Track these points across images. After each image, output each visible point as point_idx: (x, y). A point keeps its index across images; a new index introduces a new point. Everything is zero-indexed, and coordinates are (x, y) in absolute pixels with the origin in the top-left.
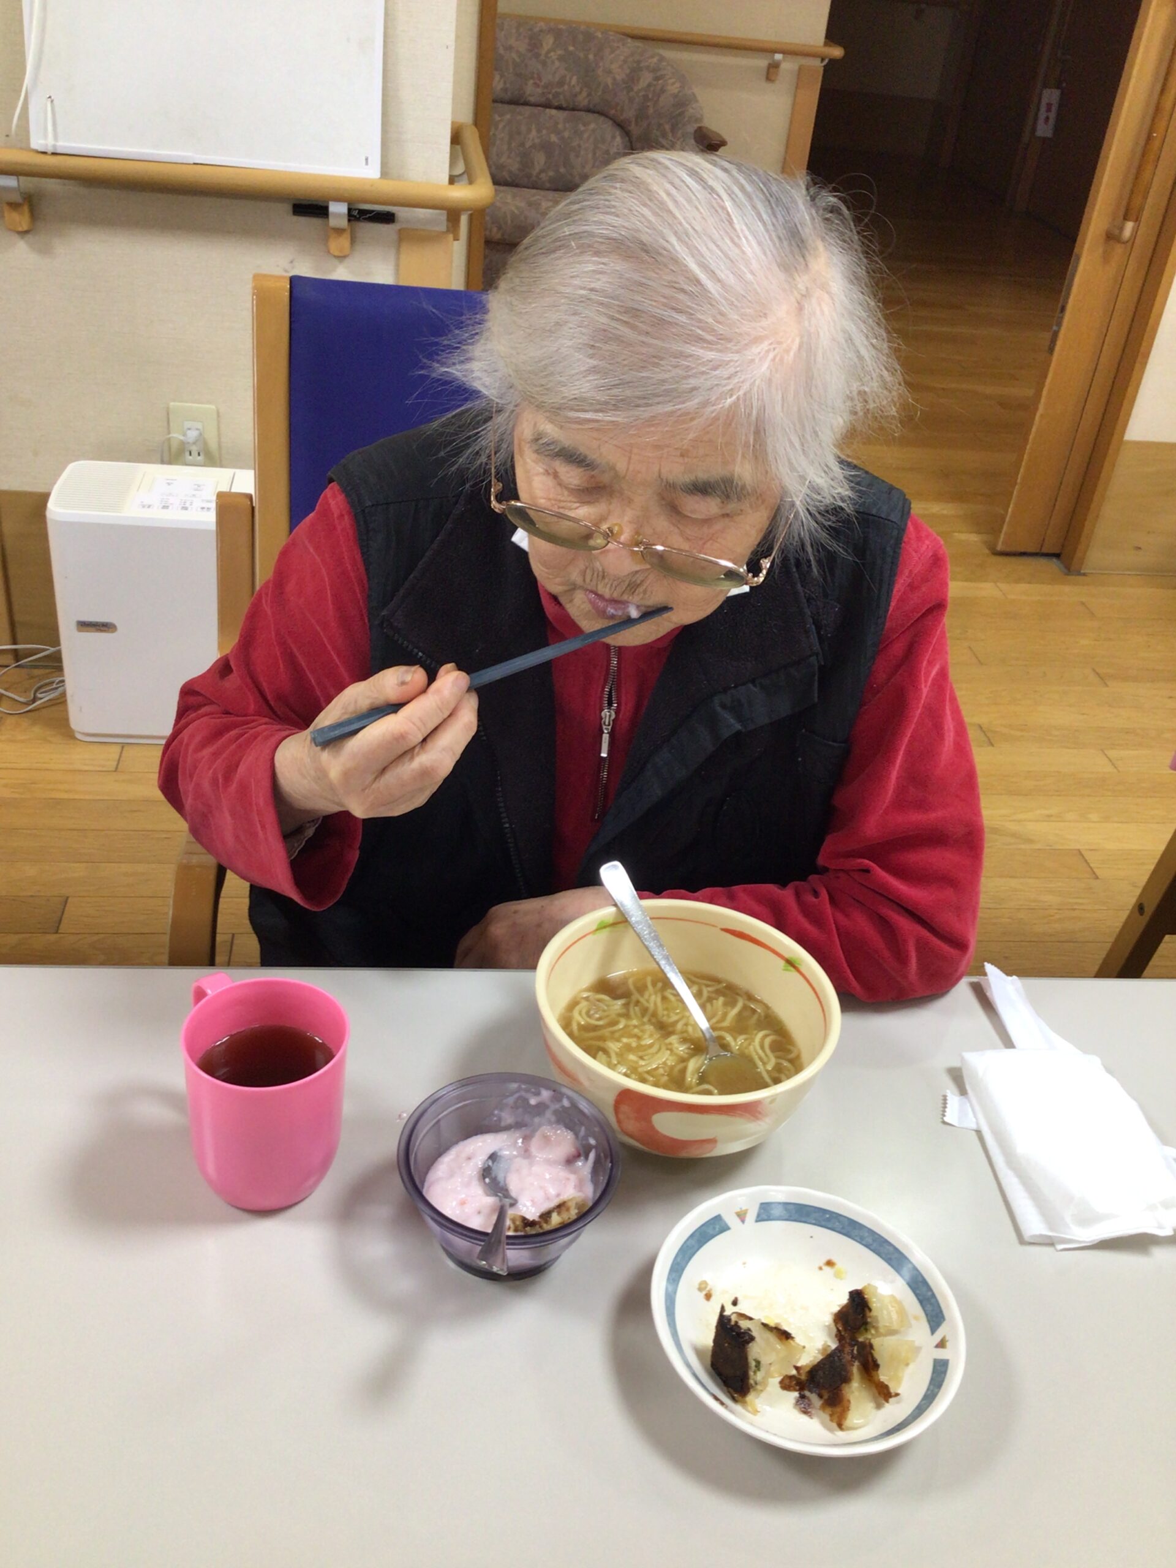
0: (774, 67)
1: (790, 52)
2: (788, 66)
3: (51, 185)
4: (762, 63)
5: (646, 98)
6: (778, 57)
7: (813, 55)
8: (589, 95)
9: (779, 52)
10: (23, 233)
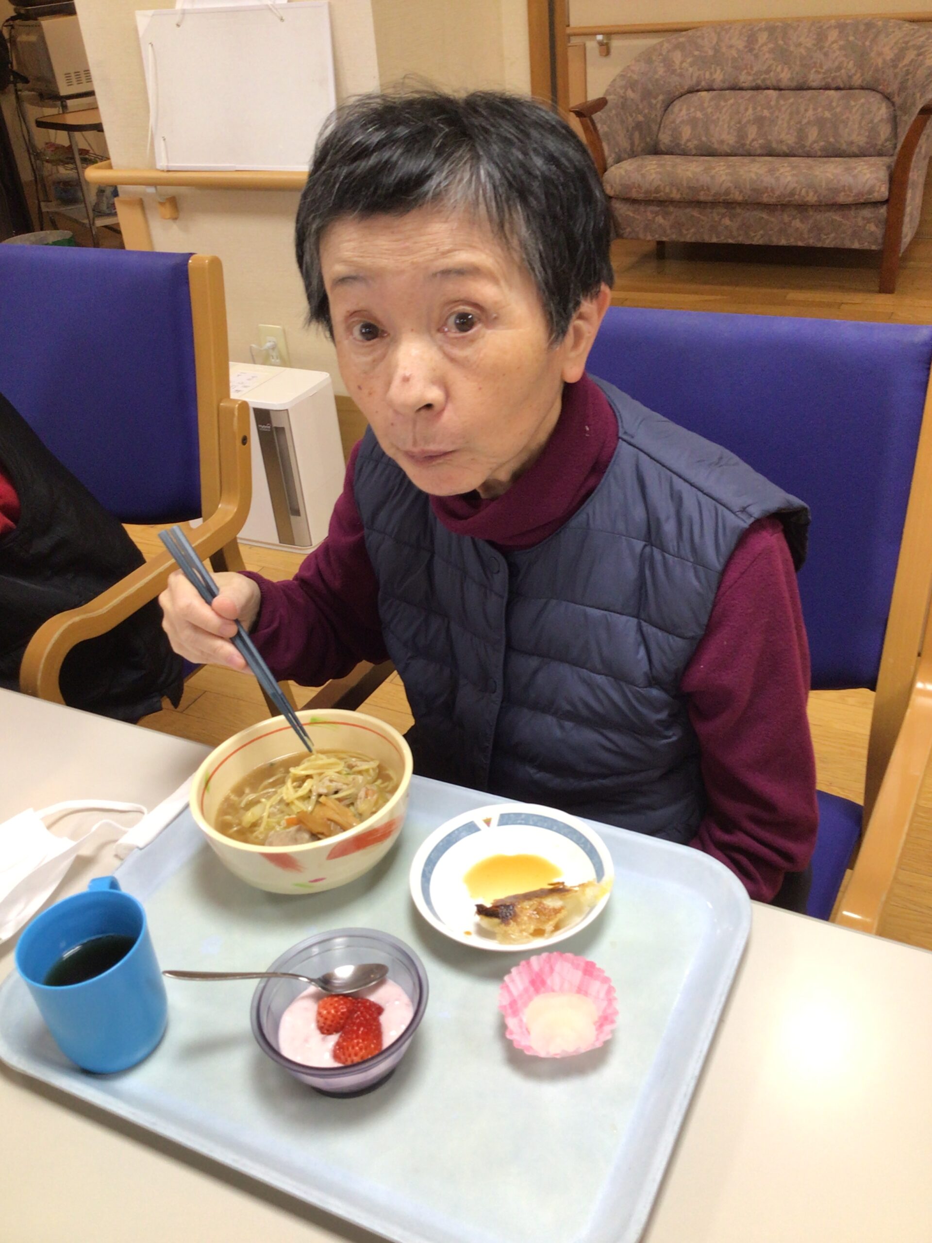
5: (908, 73)
8: (862, 75)
10: (174, 220)
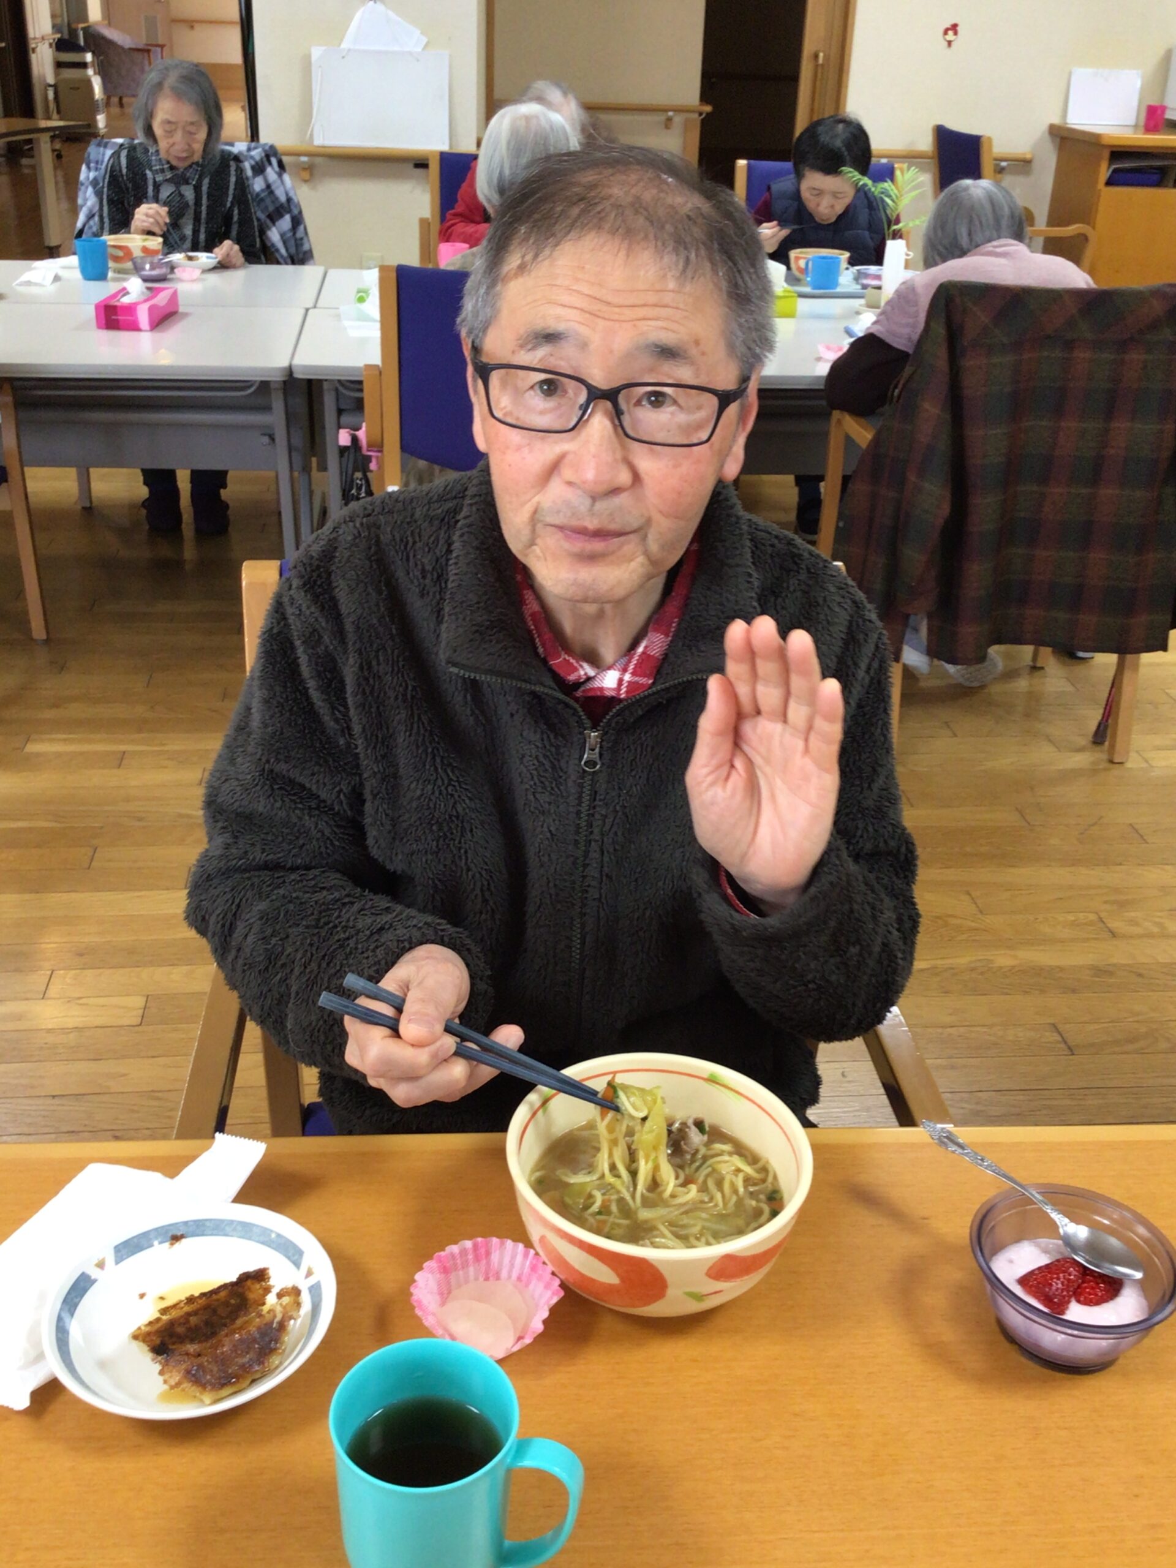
0: (669, 119)
1: (678, 110)
2: (678, 119)
3: (318, 160)
4: (662, 118)
6: (671, 114)
7: (693, 111)
9: (670, 110)
10: (306, 181)
